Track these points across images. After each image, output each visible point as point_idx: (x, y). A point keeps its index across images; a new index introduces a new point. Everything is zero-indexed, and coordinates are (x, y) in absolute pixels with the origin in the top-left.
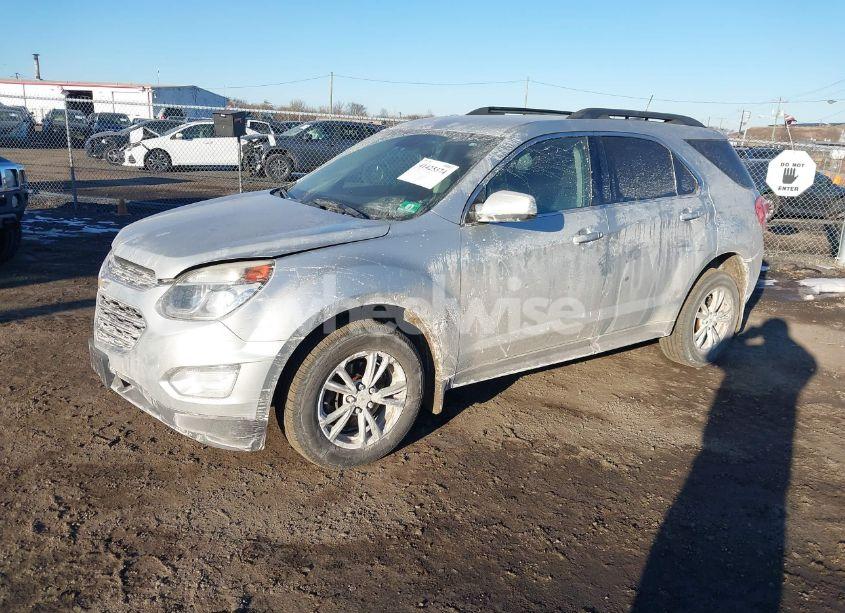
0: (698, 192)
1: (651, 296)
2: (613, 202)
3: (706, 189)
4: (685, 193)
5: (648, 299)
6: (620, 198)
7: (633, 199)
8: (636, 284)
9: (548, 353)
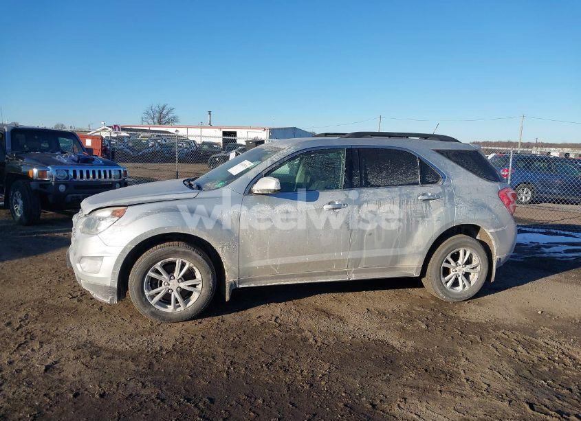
0: (440, 183)
1: (395, 247)
2: (361, 186)
3: (449, 181)
4: (428, 183)
5: (392, 249)
6: (368, 185)
7: (380, 186)
8: (379, 238)
9: (311, 275)
